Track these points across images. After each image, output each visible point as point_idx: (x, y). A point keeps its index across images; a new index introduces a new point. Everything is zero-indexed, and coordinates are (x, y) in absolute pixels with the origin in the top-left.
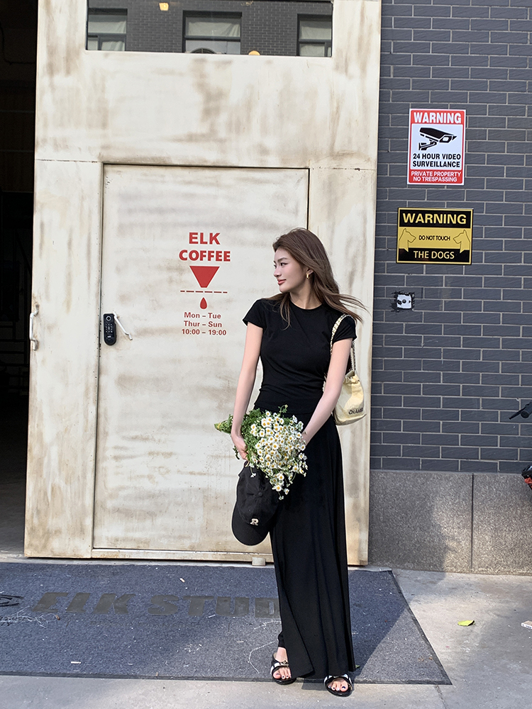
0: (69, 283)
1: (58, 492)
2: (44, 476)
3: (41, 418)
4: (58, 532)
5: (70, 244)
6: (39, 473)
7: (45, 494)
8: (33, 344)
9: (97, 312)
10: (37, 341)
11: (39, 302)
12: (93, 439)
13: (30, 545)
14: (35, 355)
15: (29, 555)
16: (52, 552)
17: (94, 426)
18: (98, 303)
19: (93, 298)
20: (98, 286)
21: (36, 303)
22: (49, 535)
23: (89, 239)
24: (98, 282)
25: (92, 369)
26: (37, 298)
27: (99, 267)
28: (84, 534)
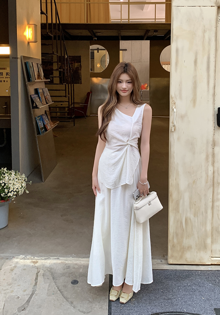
0: (195, 87)
1: (189, 222)
2: (180, 212)
3: (178, 174)
4: (190, 248)
5: (195, 62)
6: (177, 210)
7: (181, 223)
8: (172, 128)
9: (214, 106)
10: (174, 126)
11: (175, 100)
12: (212, 188)
13: (172, 256)
14: (173, 134)
15: (171, 263)
16: (186, 260)
17: (212, 180)
18: (214, 100)
19: (211, 97)
20: (215, 89)
21: (173, 101)
22: (184, 250)
23: (209, 58)
24: (215, 87)
25: (211, 143)
26: (174, 98)
27: (215, 77)
28: (206, 249)
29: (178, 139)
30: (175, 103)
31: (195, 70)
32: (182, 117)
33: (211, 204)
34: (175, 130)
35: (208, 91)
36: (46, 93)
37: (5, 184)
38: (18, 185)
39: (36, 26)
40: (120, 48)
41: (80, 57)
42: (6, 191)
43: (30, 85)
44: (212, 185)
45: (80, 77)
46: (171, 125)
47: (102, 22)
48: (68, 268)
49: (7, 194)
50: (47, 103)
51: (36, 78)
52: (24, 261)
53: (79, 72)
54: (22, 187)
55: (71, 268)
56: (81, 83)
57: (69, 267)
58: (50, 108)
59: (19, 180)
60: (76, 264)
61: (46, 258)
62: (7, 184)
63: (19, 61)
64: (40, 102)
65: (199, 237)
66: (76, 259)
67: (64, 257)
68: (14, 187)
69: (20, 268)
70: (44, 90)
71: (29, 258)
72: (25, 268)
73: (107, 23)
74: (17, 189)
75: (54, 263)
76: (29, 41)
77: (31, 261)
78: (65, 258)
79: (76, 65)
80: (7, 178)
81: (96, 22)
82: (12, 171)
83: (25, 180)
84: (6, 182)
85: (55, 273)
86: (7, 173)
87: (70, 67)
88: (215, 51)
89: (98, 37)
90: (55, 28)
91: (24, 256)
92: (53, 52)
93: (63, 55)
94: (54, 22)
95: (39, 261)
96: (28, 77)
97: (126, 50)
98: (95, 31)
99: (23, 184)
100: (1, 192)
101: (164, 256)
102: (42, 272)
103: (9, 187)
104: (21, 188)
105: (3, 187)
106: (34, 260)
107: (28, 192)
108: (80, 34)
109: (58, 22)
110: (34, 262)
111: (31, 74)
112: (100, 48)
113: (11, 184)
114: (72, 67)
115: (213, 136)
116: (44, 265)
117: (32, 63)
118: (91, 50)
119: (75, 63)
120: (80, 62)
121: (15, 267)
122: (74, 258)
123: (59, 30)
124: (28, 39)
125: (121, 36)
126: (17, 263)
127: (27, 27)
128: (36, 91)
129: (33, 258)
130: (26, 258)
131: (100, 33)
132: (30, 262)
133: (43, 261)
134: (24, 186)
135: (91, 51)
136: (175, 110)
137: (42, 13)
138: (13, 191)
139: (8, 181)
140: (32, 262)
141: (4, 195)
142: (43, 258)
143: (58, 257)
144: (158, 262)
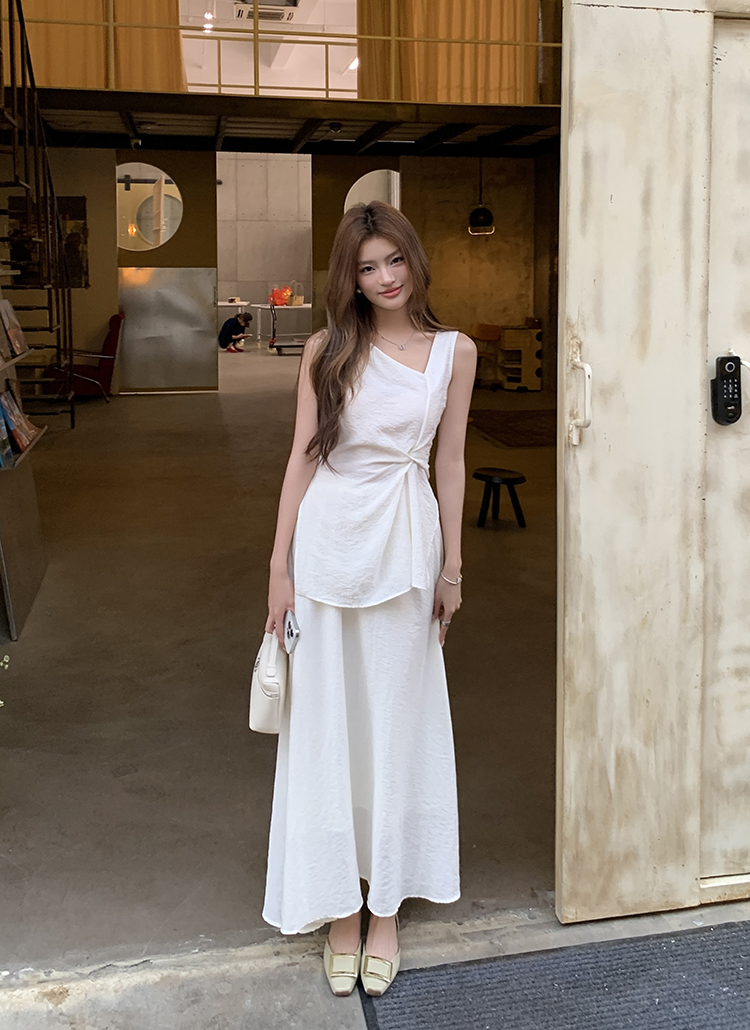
0: (645, 290)
1: (629, 766)
2: (601, 732)
3: (591, 599)
5: (646, 201)
6: (589, 726)
7: (604, 772)
8: (570, 432)
9: (705, 354)
11: (583, 335)
12: (700, 637)
13: (574, 894)
14: (575, 456)
15: (571, 919)
16: (620, 903)
17: (701, 609)
18: (706, 333)
19: (695, 322)
20: (707, 294)
21: (574, 337)
22: (612, 866)
23: (688, 189)
24: (707, 286)
25: (697, 481)
26: (576, 326)
27: (708, 253)
28: (684, 853)
29: (593, 470)
30: (580, 346)
31: (646, 227)
32: (605, 393)
33: (696, 694)
34: (582, 438)
35: (687, 299)
44: (701, 629)
45: (84, 265)
46: (567, 422)
52: (11, 997)
53: (80, 248)
55: (207, 998)
57: (196, 997)
60: (222, 978)
61: (96, 967)
65: (659, 817)
66: (215, 953)
67: (167, 953)
71: (26, 978)
75: (134, 987)
77: (36, 990)
88: (707, 162)
91: (7, 973)
95: (73, 985)
106: (50, 987)
110: (51, 995)
115: (701, 454)
116: (94, 1003)
122: (208, 953)
129: (43, 976)
130: (13, 979)
132: (36, 998)
133: (87, 985)
140: (46, 995)
142: (87, 970)
143: (145, 956)
144: (521, 920)
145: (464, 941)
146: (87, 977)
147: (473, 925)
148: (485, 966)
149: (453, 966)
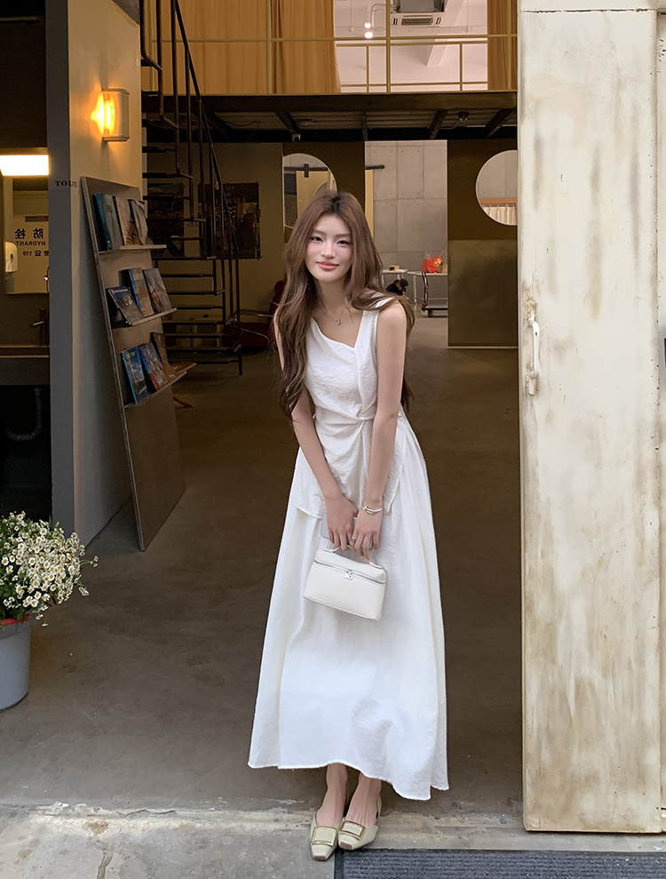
0: (596, 257)
1: (589, 694)
2: (560, 660)
3: (549, 537)
4: (591, 779)
5: (595, 179)
7: (564, 698)
8: (527, 382)
9: (655, 315)
10: (536, 378)
11: (536, 297)
13: (537, 806)
14: (531, 404)
15: (535, 827)
16: (582, 820)
17: (657, 555)
18: (655, 296)
19: (645, 286)
20: (656, 261)
21: (529, 299)
22: (573, 786)
23: (635, 168)
24: (657, 253)
25: (649, 431)
26: (531, 290)
27: (656, 223)
28: (645, 783)
29: (550, 418)
30: (535, 307)
31: (595, 202)
32: (560, 349)
33: (653, 634)
34: (537, 389)
35: (637, 266)
36: (154, 283)
37: (17, 568)
38: (56, 570)
39: (124, 95)
40: (367, 163)
41: (256, 185)
42: (19, 589)
43: (104, 260)
44: (657, 573)
45: (257, 239)
46: (524, 373)
47: (316, 89)
48: (200, 847)
49: (22, 599)
50: (156, 312)
51: (125, 240)
52: (65, 823)
53: (254, 226)
54: (68, 576)
55: (212, 846)
56: (259, 257)
57: (204, 844)
58: (165, 326)
59: (59, 553)
60: (228, 833)
61: (133, 811)
62: (22, 568)
63: (75, 192)
64: (135, 307)
66: (227, 813)
67: (190, 807)
68: (44, 578)
69: (51, 849)
70: (150, 275)
71: (80, 811)
72: (66, 848)
73: (330, 93)
74: (53, 582)
75: (158, 829)
76: (106, 135)
77: (85, 821)
78: (193, 813)
79: (246, 207)
80: (22, 547)
81: (300, 91)
82: (40, 525)
83: (77, 554)
84: (19, 562)
85: (160, 864)
86: (27, 531)
87: (226, 213)
88: (653, 143)
89: (303, 132)
90: (183, 108)
91: (67, 805)
92: (178, 171)
93: (207, 182)
94: (182, 91)
95: (113, 821)
96: (100, 237)
97: (383, 167)
98: (296, 115)
99: (72, 566)
100: (5, 595)
101: (509, 804)
102: (117, 861)
103: (28, 580)
104: (64, 581)
105: (10, 577)
106: (95, 820)
107: (85, 592)
108: (254, 126)
109: (193, 92)
110: (94, 826)
111: (110, 228)
112: (311, 166)
113: (33, 566)
114: (233, 214)
115: (654, 407)
116: (124, 837)
117: (114, 198)
118: (286, 169)
119: (241, 201)
120: (257, 200)
121: (36, 842)
122: (222, 812)
123: (195, 111)
124: (102, 131)
125: (369, 130)
126: (43, 828)
127: (101, 99)
128: (126, 277)
129: (92, 811)
130: (70, 810)
131: (309, 120)
132: (84, 827)
133: (123, 822)
134: (73, 573)
135: (288, 172)
136: (536, 327)
137: (146, 62)
138: (39, 590)
139: (26, 558)
140: (91, 825)
141: (13, 603)
142: (125, 812)
143: (172, 807)
144: (492, 823)
145: (436, 833)
146: (125, 816)
147: (448, 821)
148: (448, 855)
149: (421, 851)
